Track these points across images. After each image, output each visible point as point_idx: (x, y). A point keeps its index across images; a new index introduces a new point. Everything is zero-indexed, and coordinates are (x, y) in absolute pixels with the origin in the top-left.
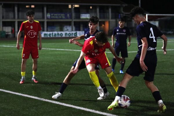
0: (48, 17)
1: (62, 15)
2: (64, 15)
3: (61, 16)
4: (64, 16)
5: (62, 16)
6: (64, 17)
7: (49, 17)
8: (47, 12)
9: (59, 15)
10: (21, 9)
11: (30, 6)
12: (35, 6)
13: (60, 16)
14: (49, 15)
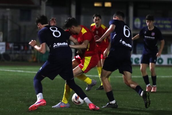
0: (137, 25)
1: (165, 22)
2: (169, 22)
3: (164, 24)
4: (169, 24)
5: (166, 24)
6: (168, 26)
7: (139, 26)
8: (135, 16)
9: (159, 22)
10: (83, 9)
11: (103, 4)
12: (112, 5)
13: (161, 24)
14: (138, 22)
